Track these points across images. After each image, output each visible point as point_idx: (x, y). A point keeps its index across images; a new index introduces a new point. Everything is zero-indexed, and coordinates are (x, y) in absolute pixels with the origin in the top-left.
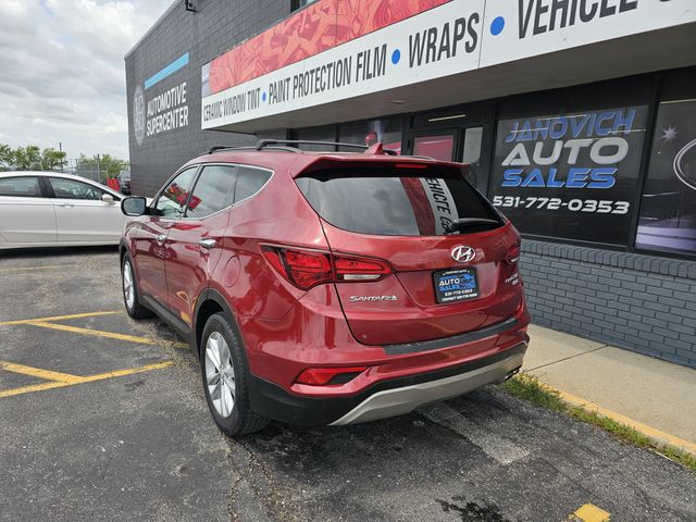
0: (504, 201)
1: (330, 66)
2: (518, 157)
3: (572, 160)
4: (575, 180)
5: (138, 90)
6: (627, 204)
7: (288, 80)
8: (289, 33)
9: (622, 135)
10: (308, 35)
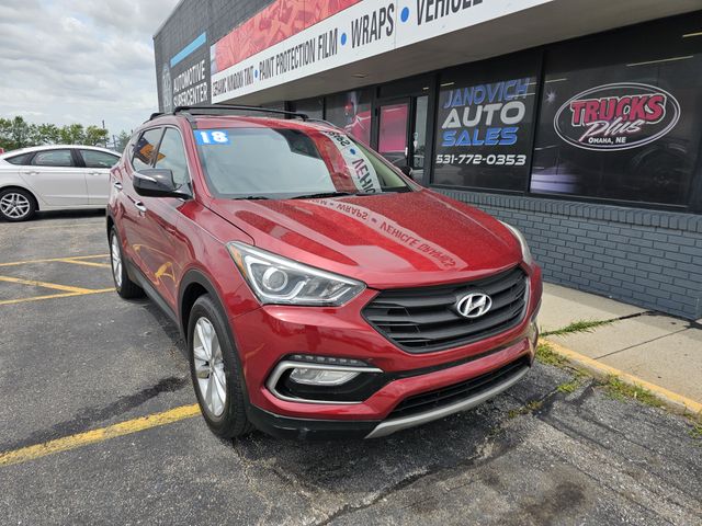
0: (444, 158)
1: (300, 46)
2: (453, 120)
3: (488, 122)
4: (491, 139)
5: (166, 69)
6: (524, 157)
7: (273, 58)
8: (272, 17)
9: (520, 99)
10: (284, 20)
